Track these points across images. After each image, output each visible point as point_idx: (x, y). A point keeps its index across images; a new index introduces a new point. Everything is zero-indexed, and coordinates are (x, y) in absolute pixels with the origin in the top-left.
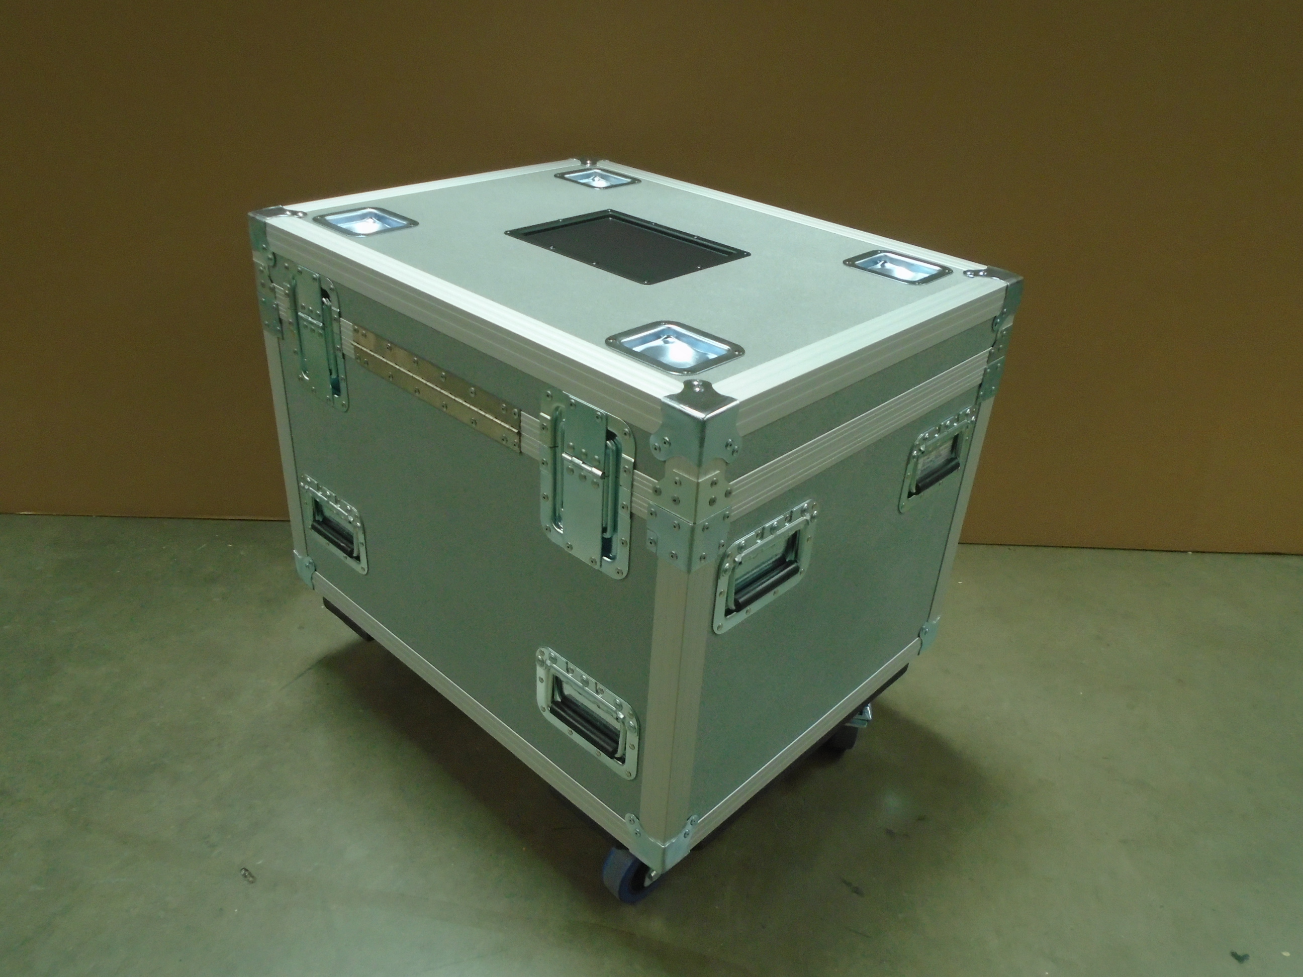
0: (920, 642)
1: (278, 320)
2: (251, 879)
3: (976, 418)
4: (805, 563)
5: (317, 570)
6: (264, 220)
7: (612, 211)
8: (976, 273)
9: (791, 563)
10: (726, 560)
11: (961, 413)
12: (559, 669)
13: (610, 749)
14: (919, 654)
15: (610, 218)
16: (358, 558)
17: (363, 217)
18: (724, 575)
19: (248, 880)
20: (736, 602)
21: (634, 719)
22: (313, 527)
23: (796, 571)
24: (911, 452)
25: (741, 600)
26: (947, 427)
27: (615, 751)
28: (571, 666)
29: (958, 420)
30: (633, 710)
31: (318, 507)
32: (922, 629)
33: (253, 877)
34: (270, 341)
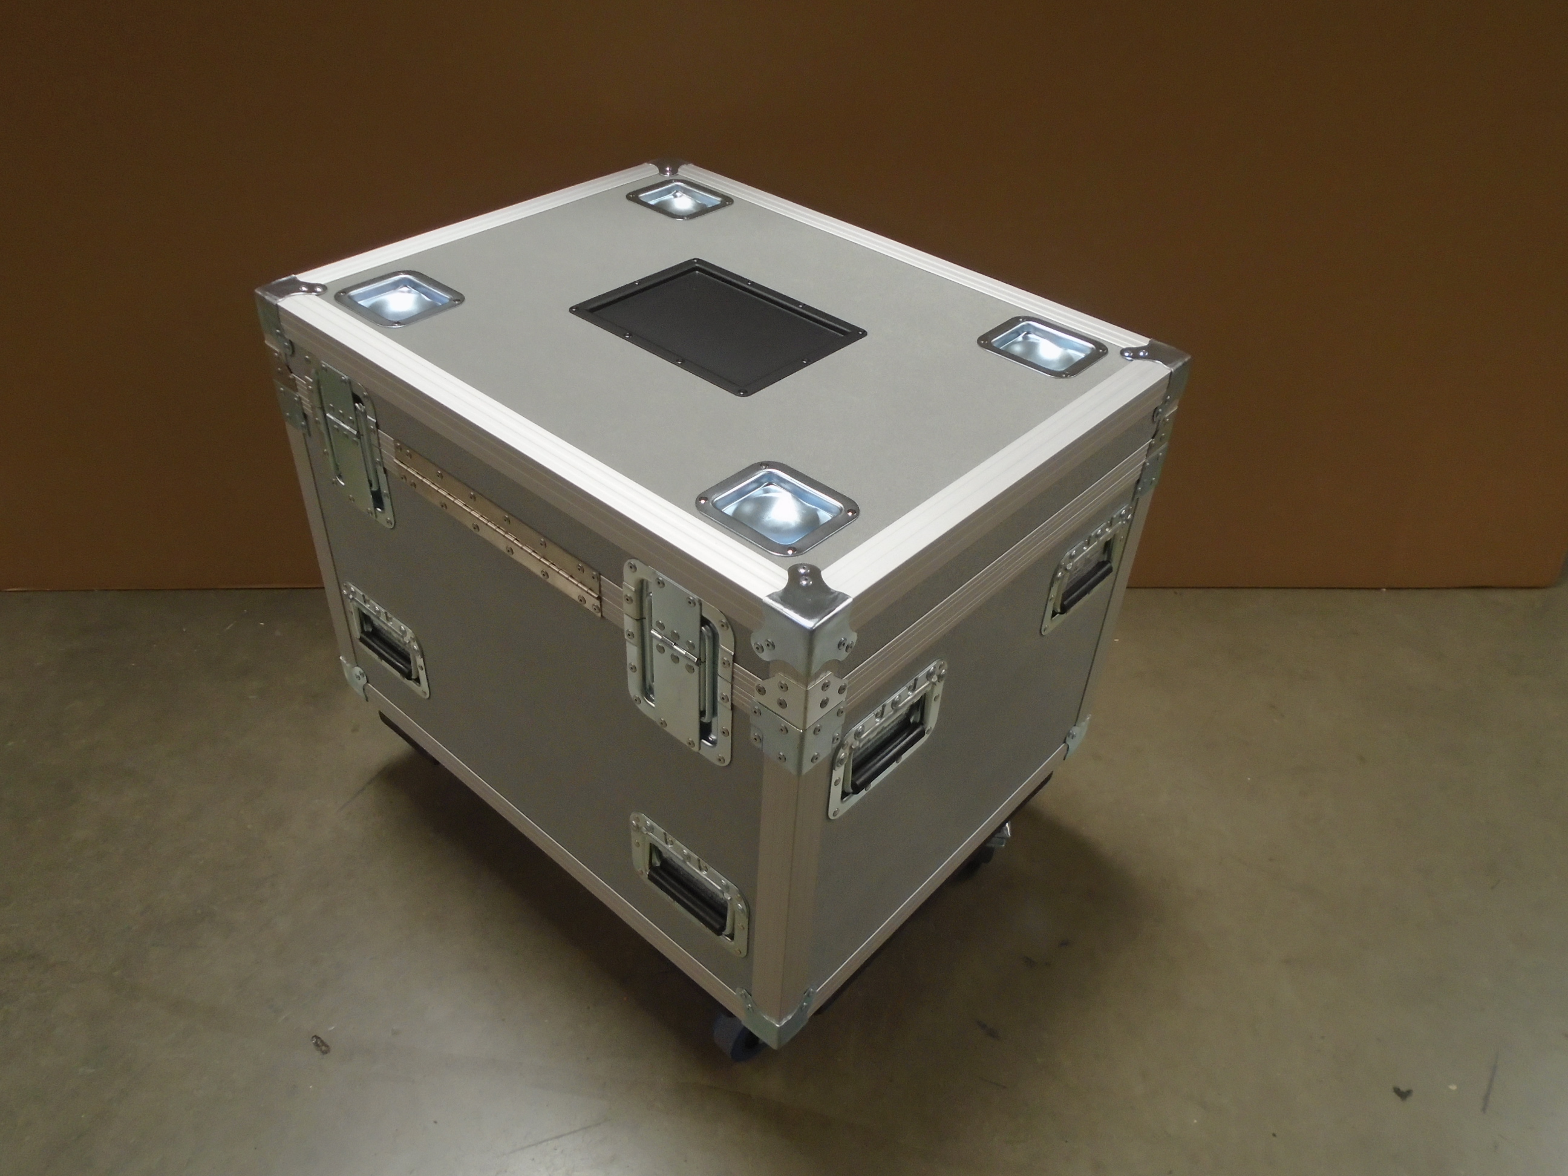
0: (1066, 748)
1: (302, 416)
2: (324, 1048)
3: (1133, 516)
4: (932, 721)
5: (369, 681)
6: (275, 302)
7: (698, 260)
8: (1135, 353)
9: (916, 725)
10: (841, 750)
11: (1115, 516)
12: (658, 839)
13: (718, 926)
14: (1064, 759)
15: (697, 272)
16: (418, 680)
17: (396, 286)
18: (839, 765)
19: (321, 1050)
20: (854, 786)
21: (743, 902)
22: (361, 640)
23: (921, 735)
24: (1056, 573)
25: (858, 782)
26: (1097, 536)
27: (723, 928)
28: (670, 838)
29: (1110, 525)
30: (740, 892)
31: (365, 619)
32: (1069, 734)
33: (327, 1046)
34: (294, 435)
